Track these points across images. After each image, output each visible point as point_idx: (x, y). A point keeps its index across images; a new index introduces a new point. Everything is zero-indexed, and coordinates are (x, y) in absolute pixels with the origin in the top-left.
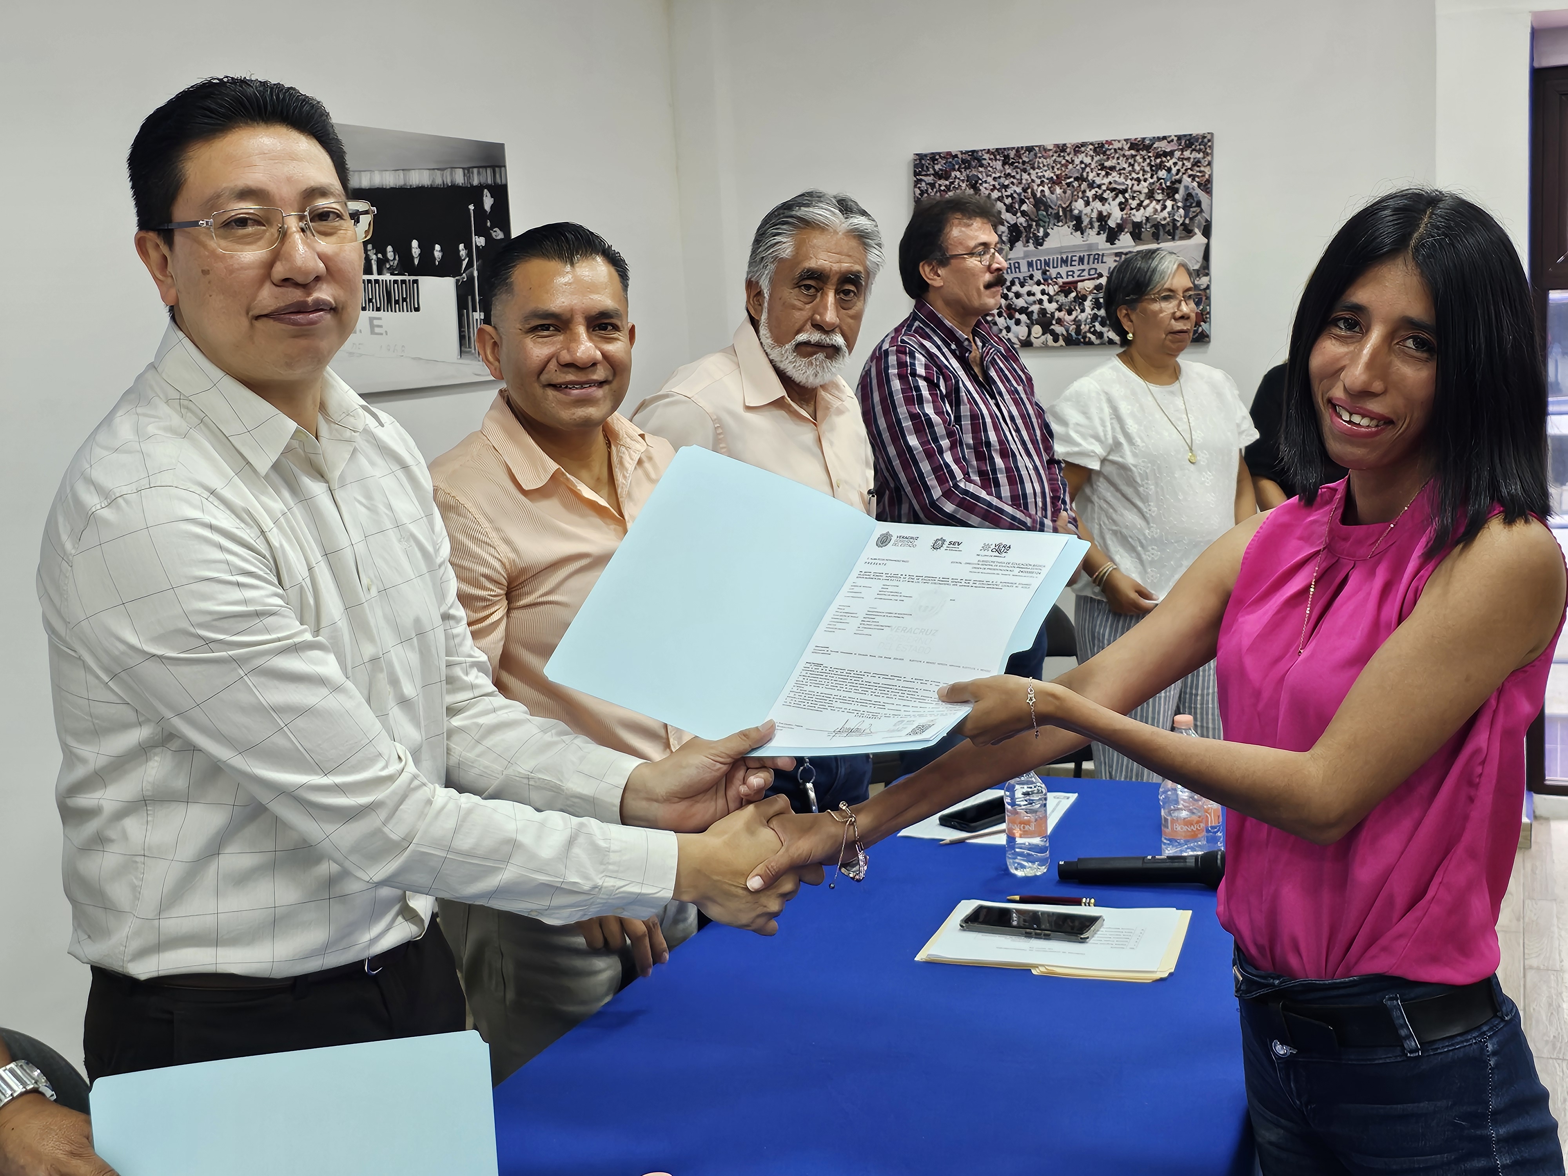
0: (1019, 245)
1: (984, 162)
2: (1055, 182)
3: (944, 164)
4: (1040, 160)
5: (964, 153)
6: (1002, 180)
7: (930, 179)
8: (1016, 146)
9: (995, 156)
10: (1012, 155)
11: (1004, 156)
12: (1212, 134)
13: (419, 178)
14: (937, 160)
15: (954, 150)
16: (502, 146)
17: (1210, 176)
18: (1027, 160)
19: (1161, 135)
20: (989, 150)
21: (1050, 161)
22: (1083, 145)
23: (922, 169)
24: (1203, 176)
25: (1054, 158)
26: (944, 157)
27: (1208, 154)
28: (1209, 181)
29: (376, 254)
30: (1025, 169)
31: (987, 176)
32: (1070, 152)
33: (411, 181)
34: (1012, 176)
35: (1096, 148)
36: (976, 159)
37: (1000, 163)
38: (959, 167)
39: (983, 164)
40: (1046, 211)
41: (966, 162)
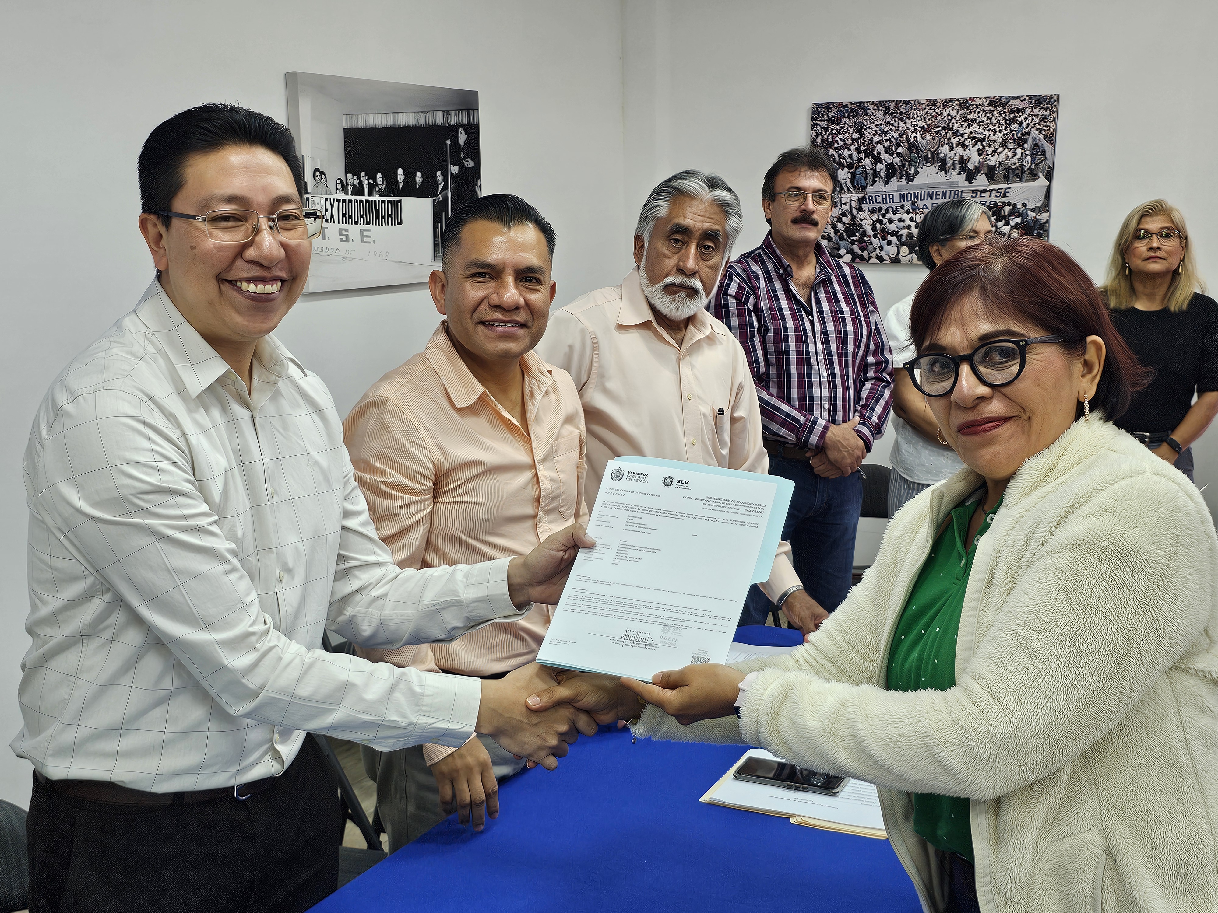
0: (894, 180)
1: (868, 111)
2: (925, 130)
3: (836, 112)
4: (915, 112)
5: (853, 104)
6: (883, 127)
7: (824, 124)
8: (896, 99)
9: (878, 107)
10: (892, 107)
11: (886, 107)
12: (1058, 95)
13: (406, 119)
14: (830, 108)
15: (845, 100)
16: (476, 93)
17: (1054, 130)
18: (904, 111)
19: (1016, 95)
20: (873, 102)
21: (923, 113)
22: (951, 100)
23: (819, 115)
24: (1049, 130)
25: (926, 110)
26: (837, 107)
27: (1053, 112)
28: (1054, 134)
29: (368, 180)
30: (902, 118)
31: (871, 123)
32: (940, 106)
33: (399, 122)
34: (891, 124)
35: (961, 103)
36: (862, 109)
37: (882, 113)
38: (848, 115)
39: (868, 113)
40: (918, 153)
41: (855, 111)
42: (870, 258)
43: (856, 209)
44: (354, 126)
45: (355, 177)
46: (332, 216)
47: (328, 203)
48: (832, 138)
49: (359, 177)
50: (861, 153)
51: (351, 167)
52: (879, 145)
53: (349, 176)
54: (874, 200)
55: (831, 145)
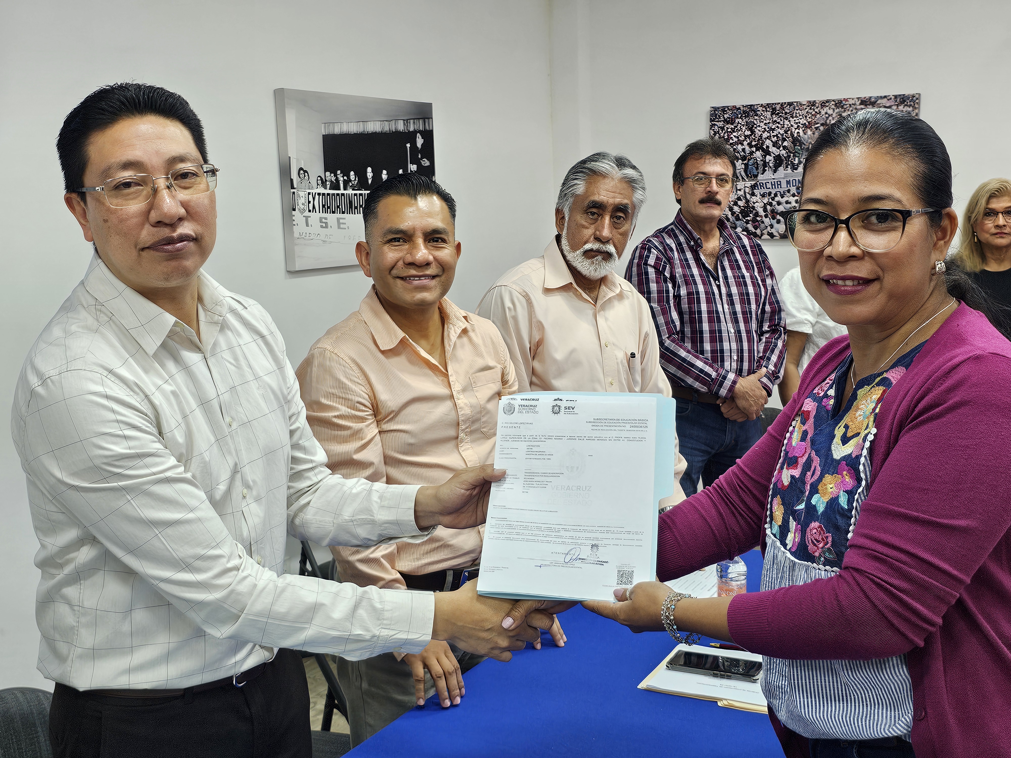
0: (781, 169)
1: (758, 112)
2: (807, 127)
3: (731, 114)
4: (797, 112)
5: (745, 107)
6: (770, 125)
7: (721, 124)
8: (781, 101)
9: (766, 109)
10: (778, 108)
11: (773, 109)
12: (920, 94)
13: (373, 127)
14: (726, 111)
15: (738, 104)
16: (430, 105)
18: (788, 111)
19: (883, 95)
20: (762, 104)
21: (804, 112)
22: (828, 101)
25: (807, 110)
26: (731, 109)
27: (916, 108)
29: (343, 177)
30: (787, 117)
31: (760, 122)
32: (818, 106)
33: (368, 129)
34: (777, 122)
35: (836, 103)
36: (753, 110)
37: (769, 113)
38: (741, 116)
39: (758, 114)
40: (801, 146)
41: (746, 113)
42: (762, 234)
43: (749, 194)
44: (331, 132)
45: (332, 175)
46: (314, 207)
47: (311, 196)
48: (728, 136)
49: (336, 175)
50: (752, 147)
51: (329, 166)
52: (767, 140)
53: (328, 174)
54: (764, 186)
55: (727, 140)
